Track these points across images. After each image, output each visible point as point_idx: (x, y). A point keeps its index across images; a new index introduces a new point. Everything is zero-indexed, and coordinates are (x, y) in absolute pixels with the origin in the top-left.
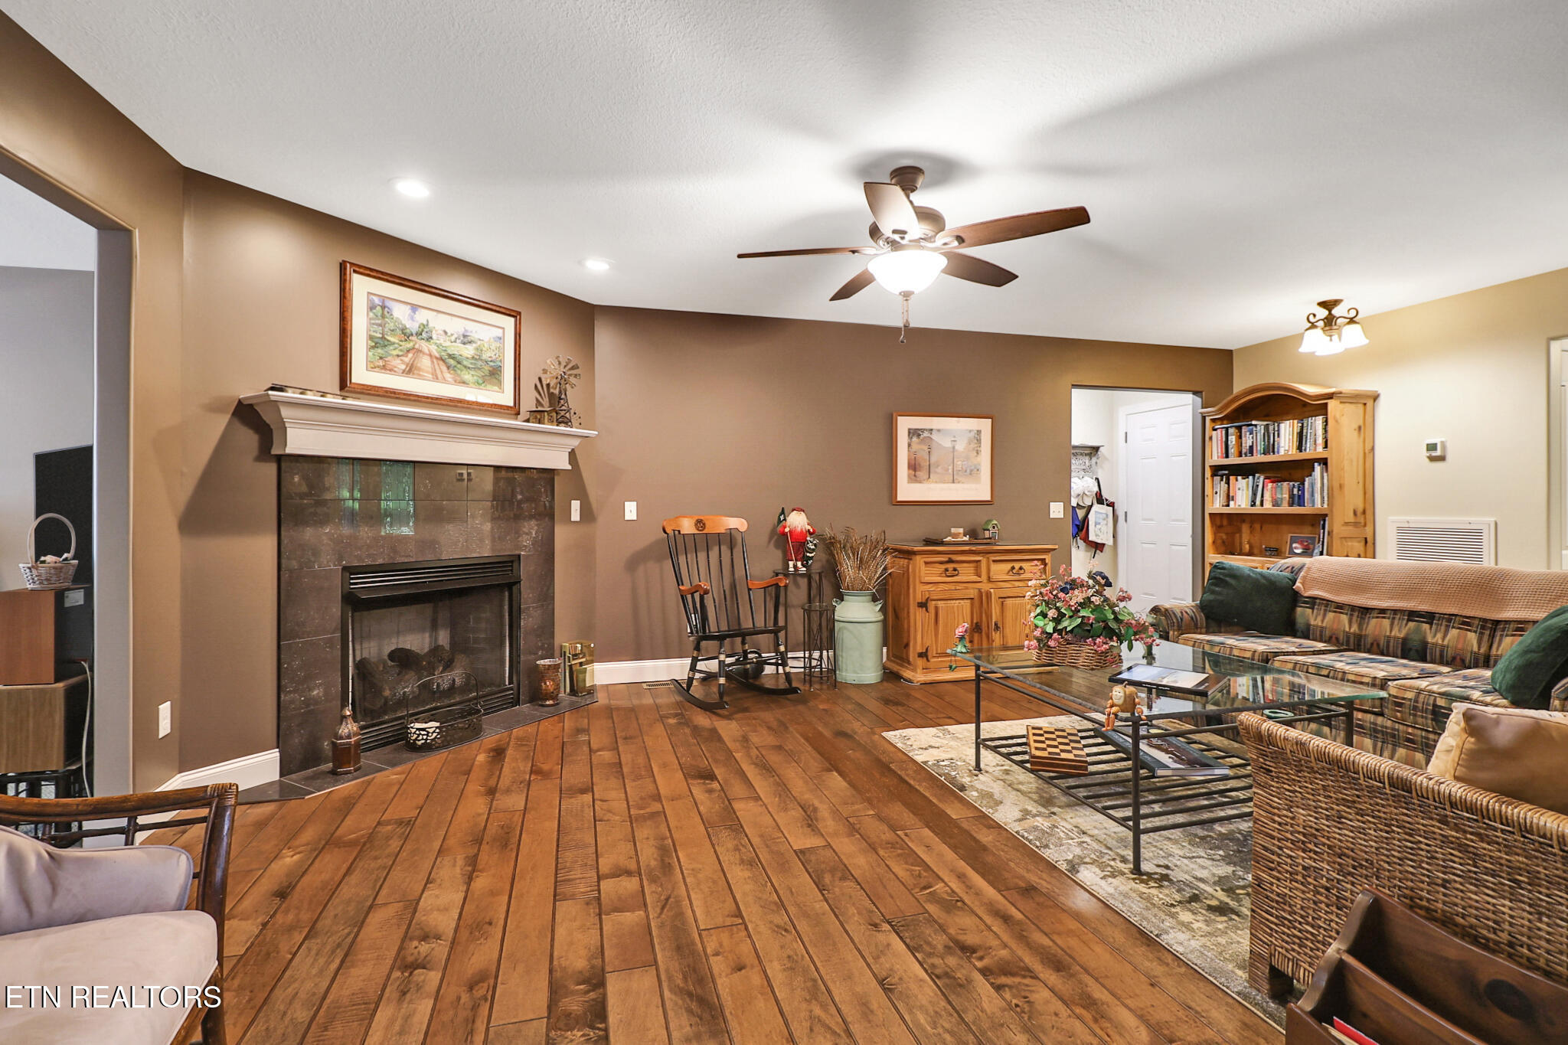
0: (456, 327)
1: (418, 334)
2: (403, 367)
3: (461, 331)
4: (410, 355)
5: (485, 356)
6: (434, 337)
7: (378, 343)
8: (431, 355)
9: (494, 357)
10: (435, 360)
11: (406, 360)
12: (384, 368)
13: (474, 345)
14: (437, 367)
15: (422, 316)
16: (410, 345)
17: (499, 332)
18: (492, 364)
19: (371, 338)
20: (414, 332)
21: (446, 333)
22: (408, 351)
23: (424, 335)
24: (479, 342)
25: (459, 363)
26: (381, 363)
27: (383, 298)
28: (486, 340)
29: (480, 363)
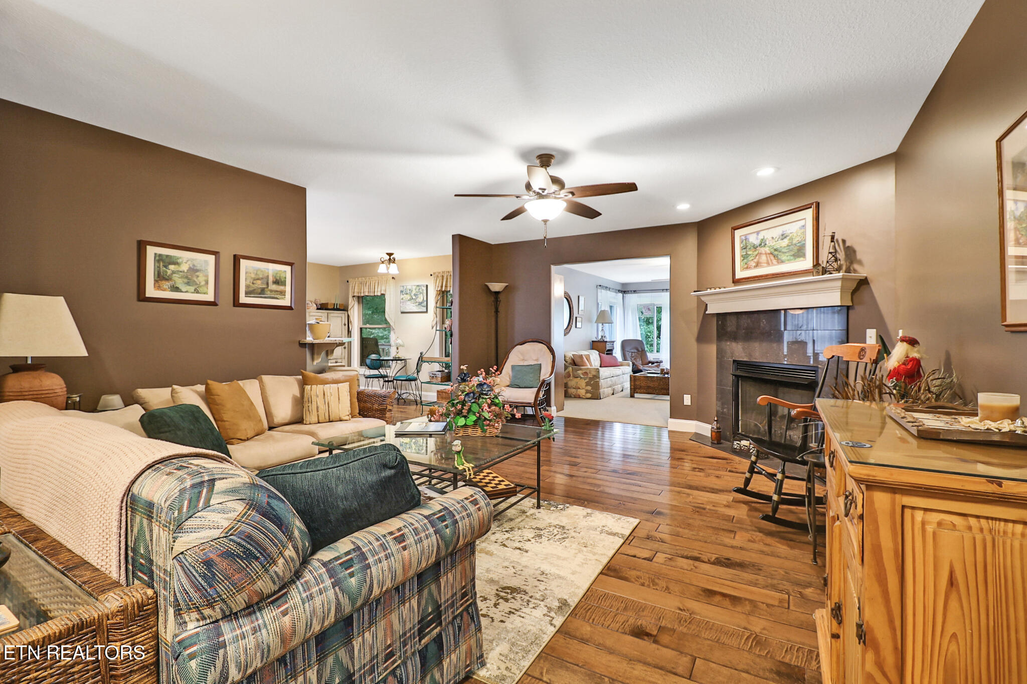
0: (777, 232)
1: (760, 245)
2: (754, 264)
3: (781, 233)
4: (757, 257)
5: (794, 242)
6: (767, 243)
7: (744, 257)
8: (766, 254)
9: (800, 240)
10: (768, 256)
11: (755, 260)
12: (747, 268)
13: (788, 238)
14: (769, 258)
15: (761, 236)
16: (756, 253)
17: (802, 223)
18: (799, 244)
19: (742, 256)
20: (758, 245)
21: (773, 238)
22: (756, 256)
23: (763, 244)
24: (791, 235)
25: (780, 252)
26: (746, 266)
27: (746, 235)
28: (795, 231)
29: (792, 247)
